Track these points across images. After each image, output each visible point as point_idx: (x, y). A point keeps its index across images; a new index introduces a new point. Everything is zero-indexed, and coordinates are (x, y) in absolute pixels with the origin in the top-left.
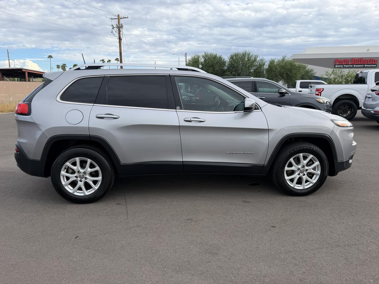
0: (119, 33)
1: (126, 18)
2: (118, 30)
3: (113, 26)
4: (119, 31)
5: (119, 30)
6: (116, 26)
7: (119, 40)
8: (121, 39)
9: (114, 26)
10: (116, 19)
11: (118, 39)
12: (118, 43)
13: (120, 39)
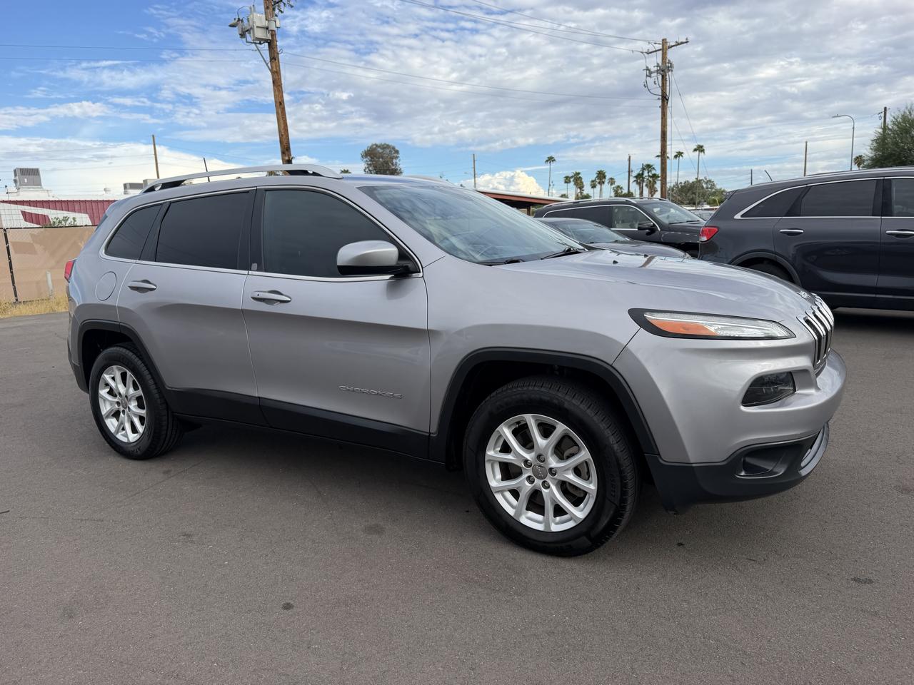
0: (663, 83)
1: (682, 43)
2: (660, 77)
3: (649, 70)
4: (664, 78)
5: (663, 76)
6: (656, 69)
7: (663, 101)
8: (668, 100)
9: (652, 70)
10: (656, 51)
11: (659, 99)
12: (660, 110)
13: (665, 99)
